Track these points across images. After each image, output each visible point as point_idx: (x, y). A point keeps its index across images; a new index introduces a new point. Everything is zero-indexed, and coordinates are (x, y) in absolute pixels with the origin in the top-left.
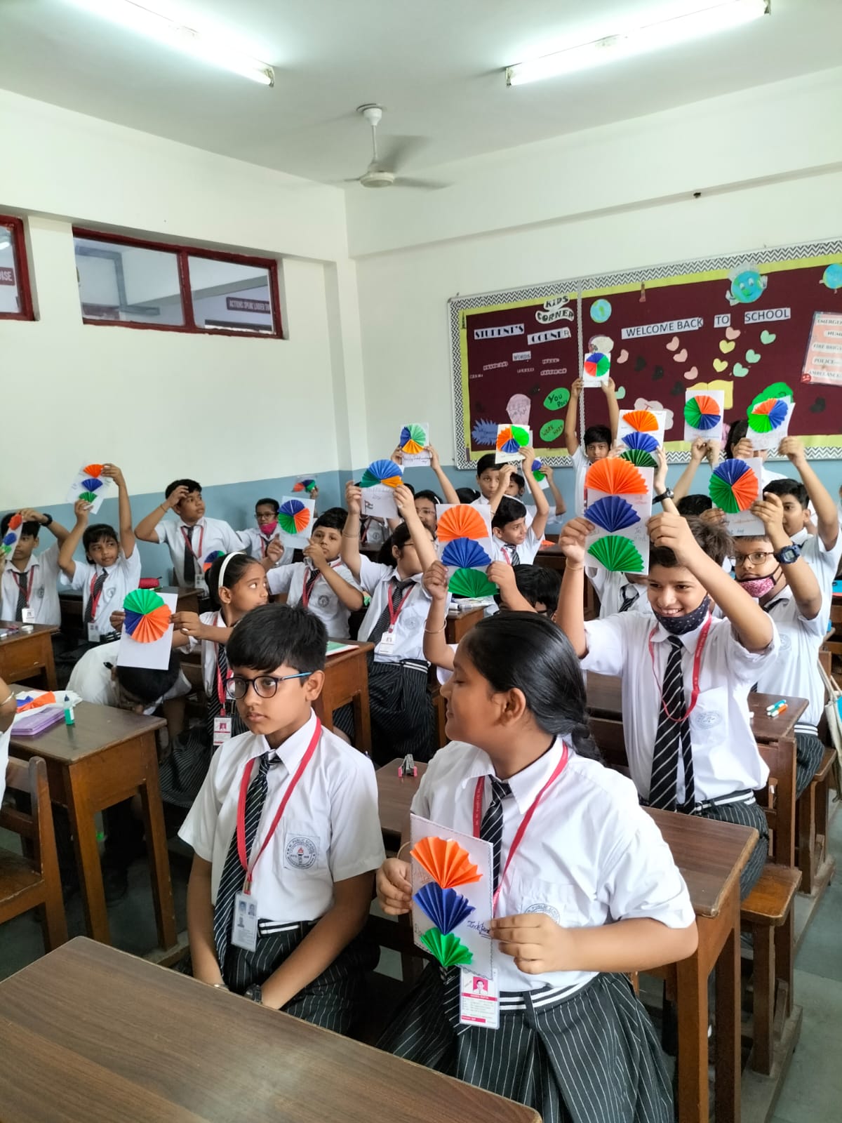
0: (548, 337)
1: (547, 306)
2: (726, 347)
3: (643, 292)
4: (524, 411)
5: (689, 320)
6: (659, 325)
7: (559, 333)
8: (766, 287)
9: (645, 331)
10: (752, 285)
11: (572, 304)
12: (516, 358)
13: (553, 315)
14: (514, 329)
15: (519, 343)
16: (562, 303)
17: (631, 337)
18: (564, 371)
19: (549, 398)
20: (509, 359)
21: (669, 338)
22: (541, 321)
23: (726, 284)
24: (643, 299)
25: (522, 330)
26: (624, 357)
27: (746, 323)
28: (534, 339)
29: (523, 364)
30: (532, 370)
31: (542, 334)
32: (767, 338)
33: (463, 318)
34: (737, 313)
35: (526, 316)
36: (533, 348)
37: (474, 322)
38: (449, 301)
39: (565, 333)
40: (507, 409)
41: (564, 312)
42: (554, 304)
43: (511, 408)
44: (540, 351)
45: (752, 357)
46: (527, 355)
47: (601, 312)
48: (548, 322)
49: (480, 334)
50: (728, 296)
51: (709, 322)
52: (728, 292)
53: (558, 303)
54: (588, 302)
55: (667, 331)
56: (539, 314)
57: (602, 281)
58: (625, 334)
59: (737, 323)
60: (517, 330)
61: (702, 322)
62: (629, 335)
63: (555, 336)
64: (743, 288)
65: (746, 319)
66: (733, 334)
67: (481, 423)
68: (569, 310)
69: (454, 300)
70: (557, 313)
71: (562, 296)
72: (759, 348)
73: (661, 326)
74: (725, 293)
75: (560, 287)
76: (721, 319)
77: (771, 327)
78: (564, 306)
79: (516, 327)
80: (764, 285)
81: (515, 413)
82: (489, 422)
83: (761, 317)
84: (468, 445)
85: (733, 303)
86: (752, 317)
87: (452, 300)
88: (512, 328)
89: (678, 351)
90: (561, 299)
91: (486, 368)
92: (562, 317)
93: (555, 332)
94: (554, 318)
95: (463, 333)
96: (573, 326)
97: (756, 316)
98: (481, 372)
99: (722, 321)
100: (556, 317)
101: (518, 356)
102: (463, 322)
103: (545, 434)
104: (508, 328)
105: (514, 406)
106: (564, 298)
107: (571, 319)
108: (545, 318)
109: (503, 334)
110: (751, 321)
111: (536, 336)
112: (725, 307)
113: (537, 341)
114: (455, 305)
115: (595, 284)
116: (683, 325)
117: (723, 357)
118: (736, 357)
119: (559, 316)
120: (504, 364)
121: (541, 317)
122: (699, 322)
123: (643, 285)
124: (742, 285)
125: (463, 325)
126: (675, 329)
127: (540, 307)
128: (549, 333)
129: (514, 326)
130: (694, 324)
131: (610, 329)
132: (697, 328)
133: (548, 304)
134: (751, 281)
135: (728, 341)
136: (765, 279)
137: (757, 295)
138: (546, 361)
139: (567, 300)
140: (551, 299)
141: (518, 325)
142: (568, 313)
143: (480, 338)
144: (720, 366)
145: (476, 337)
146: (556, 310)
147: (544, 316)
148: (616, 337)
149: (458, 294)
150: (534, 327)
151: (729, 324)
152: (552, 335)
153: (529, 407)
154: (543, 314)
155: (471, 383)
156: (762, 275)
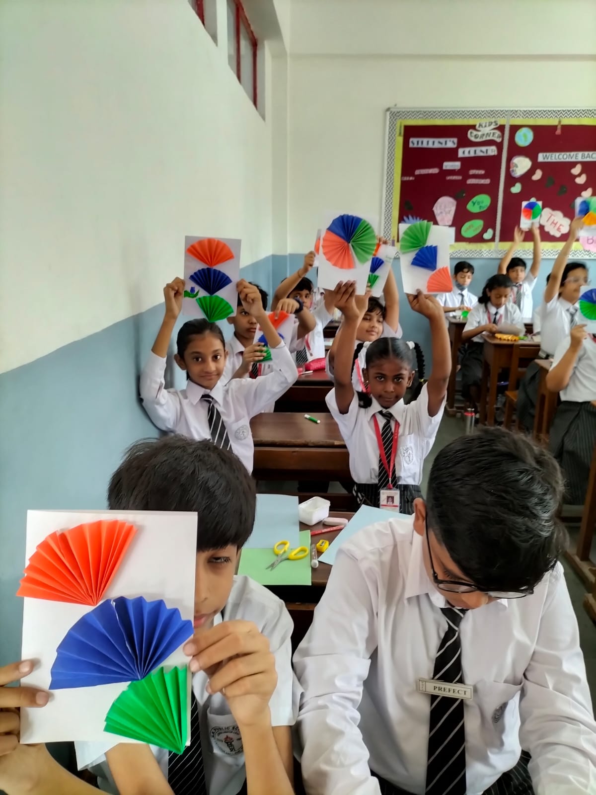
0: (477, 152)
1: (479, 127)
3: (559, 127)
4: (450, 211)
5: (591, 154)
6: (568, 154)
7: (487, 150)
9: (557, 157)
11: (501, 128)
12: (446, 166)
13: (483, 135)
14: (448, 142)
15: (451, 154)
16: (493, 126)
17: (546, 160)
18: (487, 181)
19: (473, 202)
20: (440, 167)
21: (573, 164)
22: (473, 139)
24: (558, 132)
25: (454, 143)
26: (538, 175)
28: (464, 152)
29: (452, 172)
30: (460, 178)
31: (472, 149)
33: (401, 127)
35: (460, 133)
36: (464, 161)
37: (410, 132)
38: (388, 109)
39: (492, 151)
40: (434, 209)
41: (494, 134)
42: (485, 126)
43: (438, 208)
44: (468, 163)
46: (456, 165)
47: (524, 138)
48: (478, 140)
49: (414, 142)
53: (489, 125)
54: (514, 129)
55: (574, 160)
56: (471, 133)
57: (528, 113)
58: (541, 158)
60: (451, 143)
62: (544, 159)
63: (483, 152)
67: (408, 218)
68: (498, 133)
69: (393, 110)
70: (488, 134)
71: (493, 120)
73: (570, 155)
75: (492, 113)
78: (494, 129)
79: (450, 141)
81: (441, 213)
82: (417, 219)
84: (394, 237)
87: (391, 110)
88: (446, 142)
89: (579, 175)
90: (492, 123)
91: (417, 172)
92: (491, 138)
93: (484, 149)
94: (484, 137)
95: (400, 140)
96: (500, 146)
98: (413, 174)
100: (486, 137)
101: (448, 165)
102: (400, 130)
103: (466, 231)
104: (443, 140)
105: (440, 207)
106: (495, 122)
107: (499, 140)
108: (476, 137)
109: (437, 146)
111: (467, 150)
113: (467, 155)
114: (394, 114)
115: (522, 115)
116: (586, 156)
119: (489, 136)
120: (435, 171)
121: (473, 135)
123: (560, 122)
125: (400, 134)
126: (580, 159)
127: (473, 127)
128: (478, 149)
129: (448, 140)
130: (593, 156)
131: (530, 152)
133: (480, 125)
138: (472, 172)
139: (497, 124)
140: (484, 121)
141: (452, 139)
142: (497, 135)
143: (415, 146)
145: (411, 145)
146: (486, 131)
147: (475, 135)
148: (534, 159)
149: (396, 105)
150: (465, 142)
152: (481, 151)
153: (453, 209)
154: (475, 133)
155: (404, 184)
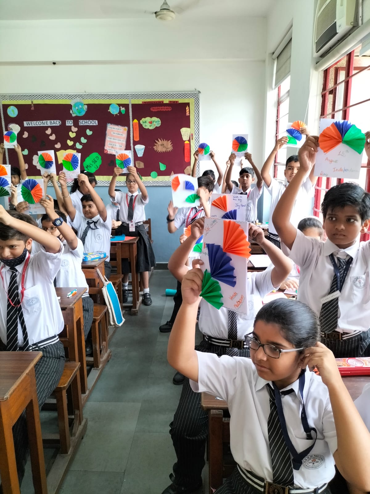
2: (72, 135)
3: (32, 105)
5: (55, 121)
6: (41, 121)
8: (87, 110)
9: (35, 124)
10: (81, 108)
17: (29, 126)
21: (46, 128)
23: (69, 107)
24: (33, 108)
26: (26, 135)
27: (80, 125)
32: (89, 133)
34: (76, 120)
45: (83, 140)
47: (13, 112)
50: (71, 112)
51: (64, 123)
52: (71, 110)
55: (45, 125)
57: (12, 97)
58: (25, 124)
59: (76, 124)
61: (61, 122)
62: (27, 125)
64: (77, 109)
65: (80, 123)
66: (74, 129)
72: (86, 137)
73: (42, 122)
74: (70, 111)
76: (69, 122)
77: (91, 128)
80: (86, 109)
83: (86, 123)
85: (74, 115)
86: (82, 123)
89: (51, 135)
97: (84, 122)
99: (69, 123)
110: (82, 125)
112: (70, 117)
115: (9, 98)
116: (52, 123)
117: (71, 139)
118: (76, 140)
122: (59, 122)
123: (32, 102)
124: (77, 108)
126: (49, 125)
130: (57, 123)
131: (18, 121)
132: (59, 125)
134: (80, 106)
135: (73, 132)
136: (86, 106)
137: (83, 114)
144: (70, 143)
148: (21, 125)
151: (72, 125)
156: (85, 104)
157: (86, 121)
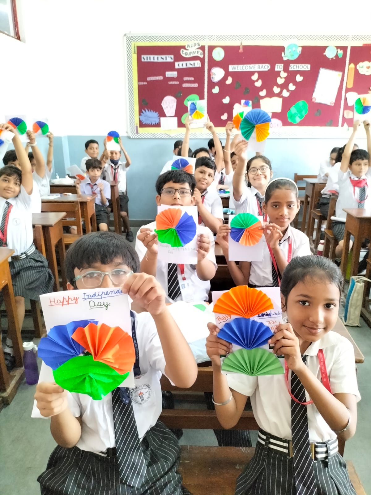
0: (188, 65)
1: (188, 47)
2: (280, 81)
3: (241, 47)
4: (172, 106)
5: (264, 65)
6: (248, 65)
7: (194, 64)
8: (300, 53)
9: (241, 68)
10: (294, 51)
11: (202, 48)
12: (168, 75)
13: (191, 53)
14: (168, 58)
15: (170, 66)
16: (197, 46)
17: (234, 70)
18: (196, 85)
19: (187, 100)
20: (164, 75)
21: (252, 73)
22: (184, 55)
23: (282, 49)
24: (241, 50)
25: (172, 59)
26: (229, 81)
27: (290, 70)
28: (179, 65)
29: (172, 79)
30: (177, 83)
31: (184, 63)
32: (299, 78)
33: (135, 47)
34: (287, 64)
35: (175, 51)
36: (179, 71)
37: (141, 51)
38: (125, 35)
39: (198, 64)
40: (162, 104)
41: (198, 52)
42: (192, 47)
43: (165, 103)
44: (183, 72)
45: (292, 87)
46: (174, 74)
47: (218, 55)
48: (188, 56)
49: (145, 58)
50: (283, 55)
51: (273, 67)
52: (283, 53)
53: (194, 46)
54: (211, 48)
55: (252, 70)
56: (183, 51)
57: (219, 38)
58: (231, 68)
59: (286, 69)
60: (169, 58)
61: (270, 67)
62: (233, 69)
63: (192, 65)
64: (290, 52)
65: (290, 68)
66: (284, 75)
67: (145, 111)
68: (200, 51)
69: (128, 35)
70: (194, 52)
71: (197, 42)
72: (295, 83)
73: (250, 66)
74: (282, 53)
75: (195, 37)
76: (278, 66)
77: (301, 73)
78: (198, 48)
79: (169, 57)
80: (300, 52)
81: (167, 107)
82: (151, 111)
83: (297, 68)
84: (137, 124)
85: (285, 59)
86: (293, 67)
87: (127, 35)
88: (166, 58)
89: (257, 80)
90: (196, 44)
91: (149, 79)
92: (196, 55)
93: (192, 62)
94: (192, 54)
95: (135, 57)
96: (202, 60)
97: (295, 67)
98: (146, 81)
99: (279, 67)
100: (193, 54)
101: (169, 74)
102: (135, 50)
103: (184, 120)
104: (164, 56)
105: (166, 103)
106: (198, 44)
107: (202, 56)
108: (186, 54)
109: (160, 60)
110: (292, 69)
111: (181, 63)
112: (281, 61)
113: (181, 67)
114: (130, 39)
115: (216, 38)
116: (260, 67)
117: (278, 86)
118: (284, 86)
119: (195, 54)
120: (160, 78)
121: (184, 53)
122: (268, 67)
123: (241, 43)
124: (290, 50)
125: (135, 52)
126: (256, 69)
127: (184, 47)
128: (188, 62)
129: (167, 56)
130: (266, 67)
131: (223, 64)
132: (267, 70)
133: (188, 46)
134: (294, 49)
135: (281, 78)
136: (300, 49)
137: (296, 57)
138: (186, 79)
139: (199, 45)
140: (190, 43)
141: (170, 56)
142: (200, 53)
143: (146, 60)
144: (276, 90)
145: (143, 60)
146: (192, 50)
147: (186, 53)
148: (226, 69)
149: (130, 32)
150: (178, 58)
151: (282, 69)
152: (190, 64)
153: (175, 104)
154: (185, 51)
155: (139, 86)
156: (299, 46)
157: (298, 66)
